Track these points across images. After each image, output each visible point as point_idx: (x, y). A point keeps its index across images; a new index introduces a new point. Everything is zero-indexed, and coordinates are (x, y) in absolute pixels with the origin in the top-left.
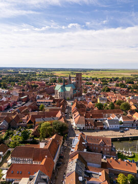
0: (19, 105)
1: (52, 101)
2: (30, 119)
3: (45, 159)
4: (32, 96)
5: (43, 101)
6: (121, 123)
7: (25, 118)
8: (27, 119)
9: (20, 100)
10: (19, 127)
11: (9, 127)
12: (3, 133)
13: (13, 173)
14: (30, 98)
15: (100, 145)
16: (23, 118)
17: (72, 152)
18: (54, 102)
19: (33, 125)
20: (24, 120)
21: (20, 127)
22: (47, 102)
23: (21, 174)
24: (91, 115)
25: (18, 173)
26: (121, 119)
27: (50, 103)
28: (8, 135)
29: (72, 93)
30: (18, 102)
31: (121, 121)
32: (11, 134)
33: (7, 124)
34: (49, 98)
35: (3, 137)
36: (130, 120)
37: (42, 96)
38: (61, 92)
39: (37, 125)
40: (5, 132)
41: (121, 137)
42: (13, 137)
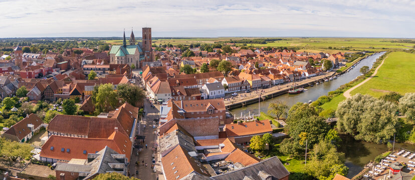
0: (56, 73)
1: (108, 67)
2: (75, 87)
3: (114, 133)
4: (75, 61)
5: (93, 67)
6: (226, 87)
7: (67, 87)
8: (70, 89)
9: (57, 66)
10: (57, 99)
11: (43, 98)
12: (33, 104)
13: (53, 150)
14: (72, 64)
15: (207, 113)
16: (64, 88)
17: (162, 123)
18: (111, 69)
19: (81, 97)
20: (65, 90)
21: (60, 99)
22: (100, 69)
23: (69, 152)
24: (178, 81)
25: (64, 152)
26: (224, 82)
27: (104, 70)
28: (41, 107)
29: (137, 58)
30: (54, 70)
31: (225, 85)
32: (45, 107)
33: (40, 93)
34: (102, 63)
35: (34, 109)
36: (237, 82)
37: (91, 61)
38: (121, 56)
39: (87, 98)
40: (37, 103)
41: (231, 104)
42: (49, 111)
